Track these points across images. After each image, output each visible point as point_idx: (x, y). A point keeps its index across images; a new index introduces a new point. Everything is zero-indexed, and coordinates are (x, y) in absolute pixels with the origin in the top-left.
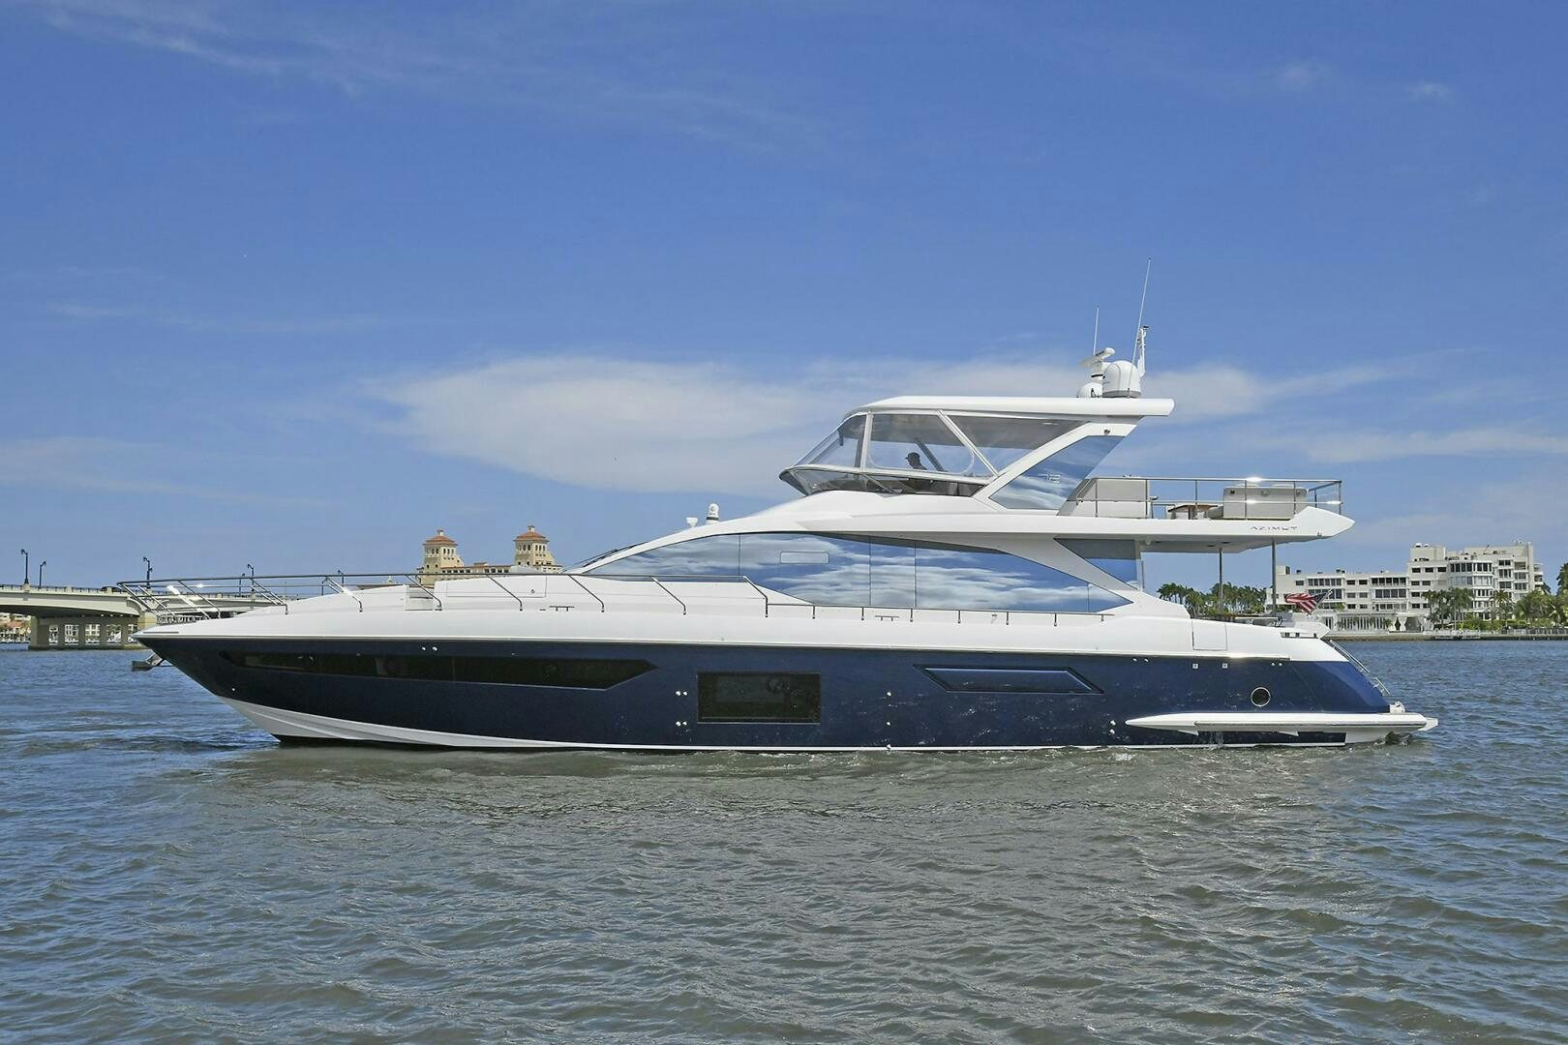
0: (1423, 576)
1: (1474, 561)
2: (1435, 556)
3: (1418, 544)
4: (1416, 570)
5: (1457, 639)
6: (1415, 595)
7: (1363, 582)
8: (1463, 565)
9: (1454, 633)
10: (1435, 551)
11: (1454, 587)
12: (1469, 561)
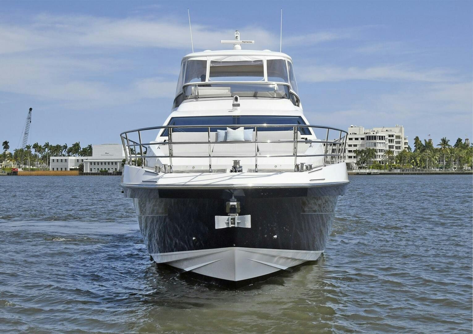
0: (353, 142)
1: (377, 135)
2: (359, 132)
3: (352, 126)
4: (351, 139)
5: (369, 174)
6: (350, 151)
8: (372, 136)
9: (367, 171)
10: (360, 129)
11: (368, 148)
12: (375, 135)
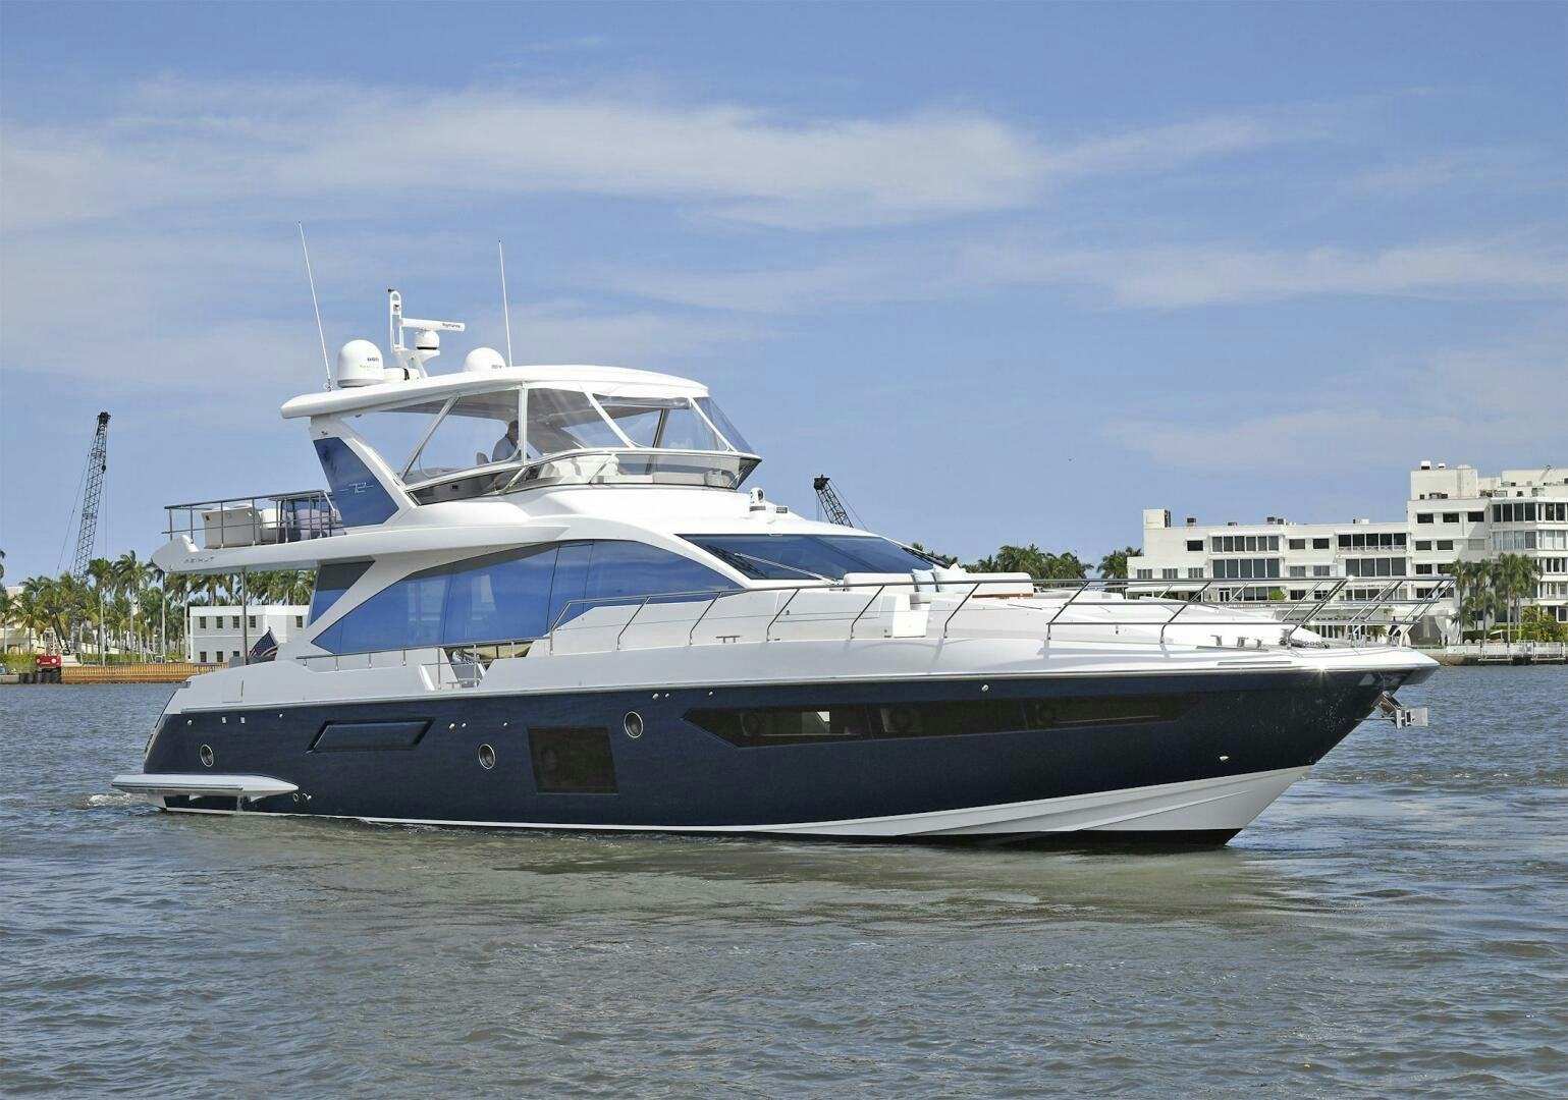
0: (1438, 531)
1: (1539, 499)
2: (1460, 488)
3: (1425, 464)
4: (1425, 518)
5: (1519, 661)
6: (1423, 569)
7: (1321, 544)
8: (1518, 506)
9: (1515, 649)
10: (1460, 477)
11: (1508, 553)
12: (1527, 498)
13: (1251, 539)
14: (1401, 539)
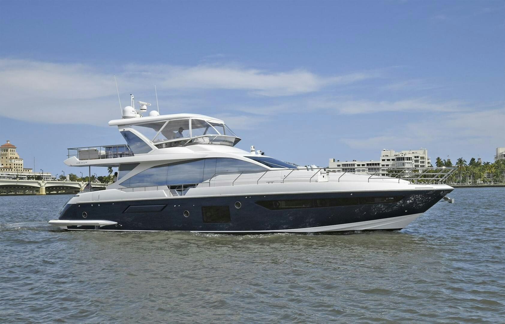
0: (386, 163)
1: (406, 156)
2: (391, 154)
3: (384, 149)
4: (383, 160)
7: (363, 165)
8: (401, 158)
10: (391, 152)
11: (398, 167)
12: (403, 156)
13: (349, 164)
14: (379, 164)
